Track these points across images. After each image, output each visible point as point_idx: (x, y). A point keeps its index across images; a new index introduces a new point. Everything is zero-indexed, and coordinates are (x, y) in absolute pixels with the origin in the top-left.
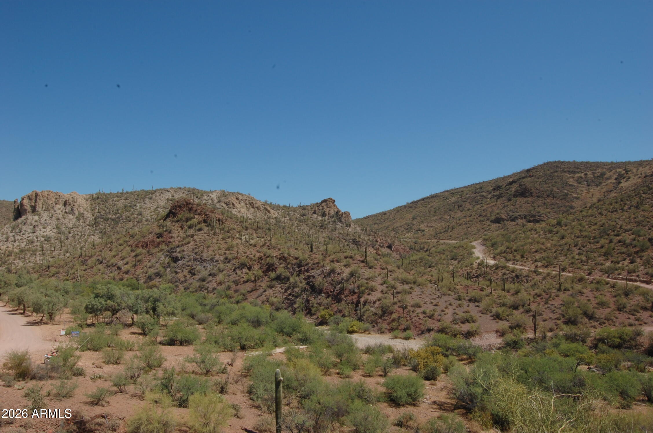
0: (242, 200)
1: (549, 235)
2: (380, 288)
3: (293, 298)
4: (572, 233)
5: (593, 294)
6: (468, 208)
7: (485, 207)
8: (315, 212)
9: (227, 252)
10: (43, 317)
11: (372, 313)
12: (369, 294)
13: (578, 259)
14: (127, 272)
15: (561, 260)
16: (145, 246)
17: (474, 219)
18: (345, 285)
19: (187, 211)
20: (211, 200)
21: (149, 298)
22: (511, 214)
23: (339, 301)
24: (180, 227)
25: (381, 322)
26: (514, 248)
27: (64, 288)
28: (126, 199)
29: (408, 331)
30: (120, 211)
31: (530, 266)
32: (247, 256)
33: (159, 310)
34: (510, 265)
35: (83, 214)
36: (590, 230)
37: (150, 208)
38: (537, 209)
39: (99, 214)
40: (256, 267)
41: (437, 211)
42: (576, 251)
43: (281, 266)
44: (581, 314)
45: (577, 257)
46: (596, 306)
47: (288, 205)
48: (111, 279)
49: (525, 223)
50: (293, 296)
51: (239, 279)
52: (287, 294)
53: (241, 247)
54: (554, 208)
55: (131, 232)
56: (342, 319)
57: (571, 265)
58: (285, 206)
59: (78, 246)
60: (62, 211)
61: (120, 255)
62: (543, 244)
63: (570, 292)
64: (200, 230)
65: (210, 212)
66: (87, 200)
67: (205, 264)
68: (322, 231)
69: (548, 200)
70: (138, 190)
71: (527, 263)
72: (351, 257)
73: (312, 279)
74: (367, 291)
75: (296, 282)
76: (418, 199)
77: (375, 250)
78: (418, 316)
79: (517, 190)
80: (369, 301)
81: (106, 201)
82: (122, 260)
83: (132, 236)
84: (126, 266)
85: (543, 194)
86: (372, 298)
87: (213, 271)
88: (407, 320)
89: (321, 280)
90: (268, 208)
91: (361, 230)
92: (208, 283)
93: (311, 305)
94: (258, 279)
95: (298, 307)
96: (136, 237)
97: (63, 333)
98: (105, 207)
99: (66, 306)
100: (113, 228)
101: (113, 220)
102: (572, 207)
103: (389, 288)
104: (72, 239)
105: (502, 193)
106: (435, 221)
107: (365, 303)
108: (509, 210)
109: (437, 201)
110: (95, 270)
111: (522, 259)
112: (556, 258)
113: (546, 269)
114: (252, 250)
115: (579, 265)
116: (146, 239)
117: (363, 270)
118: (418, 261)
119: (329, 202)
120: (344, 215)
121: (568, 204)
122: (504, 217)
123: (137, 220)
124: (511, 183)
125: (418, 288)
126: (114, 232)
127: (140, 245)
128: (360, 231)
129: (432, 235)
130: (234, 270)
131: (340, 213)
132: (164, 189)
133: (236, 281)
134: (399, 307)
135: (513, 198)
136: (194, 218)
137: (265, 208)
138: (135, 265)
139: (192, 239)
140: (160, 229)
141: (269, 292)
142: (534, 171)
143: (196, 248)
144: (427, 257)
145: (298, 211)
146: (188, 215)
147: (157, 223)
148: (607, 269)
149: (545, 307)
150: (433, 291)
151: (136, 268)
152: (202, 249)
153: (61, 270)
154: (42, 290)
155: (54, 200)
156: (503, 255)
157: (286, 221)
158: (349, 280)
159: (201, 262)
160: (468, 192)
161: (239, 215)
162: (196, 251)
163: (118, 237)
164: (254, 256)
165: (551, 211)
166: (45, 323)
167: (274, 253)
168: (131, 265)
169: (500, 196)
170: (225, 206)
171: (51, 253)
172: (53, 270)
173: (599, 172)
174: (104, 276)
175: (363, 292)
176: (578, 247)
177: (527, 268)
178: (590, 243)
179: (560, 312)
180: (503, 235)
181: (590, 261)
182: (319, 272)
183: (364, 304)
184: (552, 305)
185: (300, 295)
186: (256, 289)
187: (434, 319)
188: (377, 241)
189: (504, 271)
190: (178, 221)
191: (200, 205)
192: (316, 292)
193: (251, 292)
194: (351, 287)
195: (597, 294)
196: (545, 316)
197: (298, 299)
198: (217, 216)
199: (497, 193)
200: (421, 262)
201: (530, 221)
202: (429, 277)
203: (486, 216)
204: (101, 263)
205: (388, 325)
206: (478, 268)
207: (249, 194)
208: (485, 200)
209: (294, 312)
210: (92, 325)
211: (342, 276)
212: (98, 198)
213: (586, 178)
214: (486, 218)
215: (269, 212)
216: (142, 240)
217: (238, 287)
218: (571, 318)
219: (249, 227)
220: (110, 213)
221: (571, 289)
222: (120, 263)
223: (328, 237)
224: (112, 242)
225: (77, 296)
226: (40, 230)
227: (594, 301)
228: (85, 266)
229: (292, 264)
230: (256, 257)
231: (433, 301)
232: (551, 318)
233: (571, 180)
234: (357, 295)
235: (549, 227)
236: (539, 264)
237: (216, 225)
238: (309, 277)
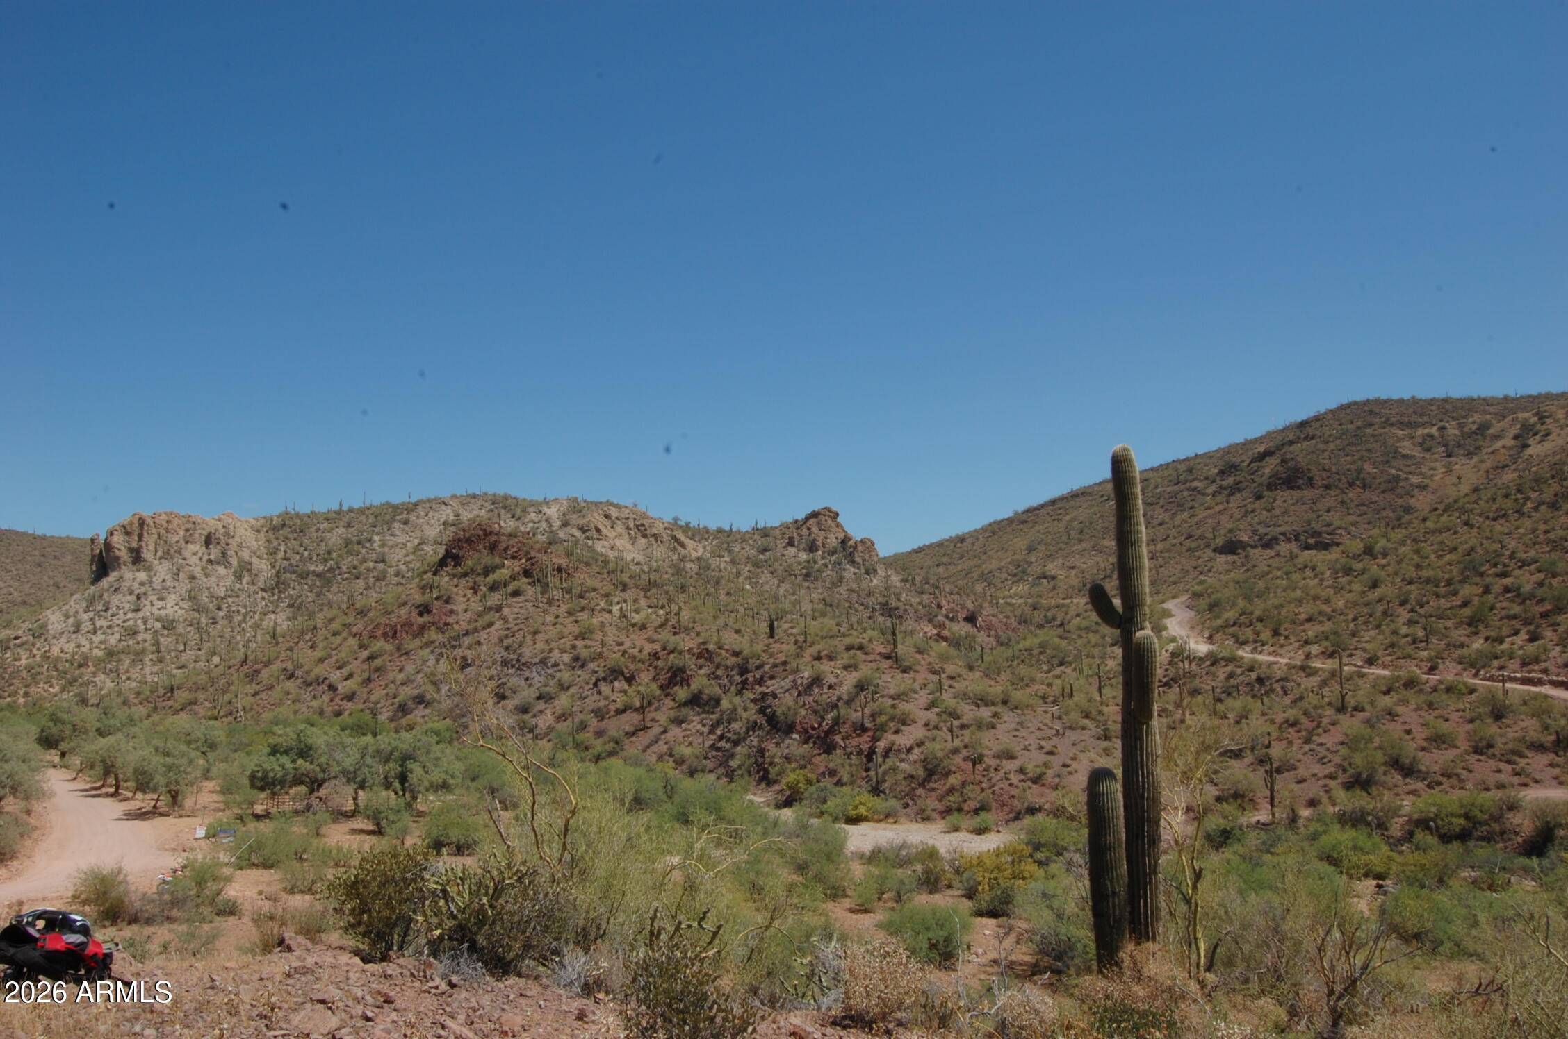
0: (617, 518)
1: (1343, 580)
2: (923, 716)
3: (728, 746)
4: (1396, 574)
5: (1420, 716)
6: (1159, 521)
7: (1200, 516)
8: (791, 543)
9: (580, 643)
10: (158, 800)
11: (902, 776)
12: (897, 732)
13: (1407, 636)
14: (350, 697)
15: (1367, 638)
16: (392, 634)
17: (1174, 545)
18: (842, 712)
19: (485, 552)
20: (547, 521)
21: (391, 753)
22: (1262, 530)
23: (829, 749)
24: (472, 588)
25: (923, 796)
26: (1258, 613)
27: (205, 735)
28: (348, 525)
29: (983, 815)
30: (334, 555)
31: (1292, 654)
32: (624, 652)
33: (413, 778)
34: (1245, 653)
35: (250, 564)
36: (1440, 563)
37: (405, 545)
38: (1326, 518)
39: (286, 563)
40: (645, 677)
41: (1086, 530)
42: (1403, 614)
43: (702, 672)
44: (1385, 764)
45: (1404, 630)
46: (1425, 744)
47: (727, 528)
48: (315, 713)
49: (1295, 551)
50: (728, 740)
51: (606, 706)
52: (713, 737)
53: (611, 632)
54: (1365, 514)
55: (360, 602)
56: (835, 790)
57: (1390, 650)
58: (720, 531)
59: (239, 638)
60: (201, 559)
61: (335, 658)
62: (1327, 601)
63: (1366, 715)
64: (516, 593)
65: (539, 551)
66: (258, 531)
67: (527, 674)
68: (808, 588)
69: (1351, 495)
70: (377, 502)
71: (1287, 648)
72: (861, 648)
73: (770, 701)
74: (892, 725)
75: (735, 710)
76: (1042, 502)
77: (935, 627)
78: (1007, 779)
79: (1277, 474)
80: (895, 747)
81: (301, 531)
82: (340, 668)
83: (362, 613)
84: (348, 682)
85: (1340, 480)
86: (904, 739)
87: (547, 689)
88: (983, 790)
89: (791, 703)
90: (680, 535)
91: (902, 581)
92: (535, 716)
93: (768, 760)
94: (650, 704)
95: (740, 767)
96: (370, 615)
97: (201, 833)
98: (301, 545)
99: (206, 775)
100: (318, 595)
101: (318, 575)
102: (1408, 510)
103: (944, 717)
104: (226, 622)
105: (1241, 482)
106: (1081, 553)
107: (887, 752)
108: (1256, 520)
109: (1085, 505)
110: (277, 693)
111: (1275, 639)
112: (1353, 635)
113: (1330, 661)
114: (636, 637)
115: (1409, 650)
116: (394, 619)
117: (887, 677)
118: (1035, 652)
119: (823, 517)
120: (860, 548)
121: (1400, 501)
122: (1245, 538)
123: (376, 574)
124: (1262, 456)
125: (1011, 714)
126: (322, 605)
127: (379, 633)
128: (898, 584)
129: (1073, 587)
130: (595, 685)
131: (851, 543)
132: (436, 499)
133: (599, 709)
134: (965, 760)
135: (1266, 493)
136: (503, 566)
137: (674, 537)
138: (369, 680)
139: (497, 615)
140: (424, 594)
141: (675, 732)
142: (1317, 425)
143: (507, 636)
144: (1057, 640)
145: (751, 542)
146: (487, 560)
147: (417, 580)
148: (1474, 656)
149: (1303, 751)
150: (1047, 721)
151: (371, 686)
152: (521, 638)
153: (201, 696)
154: (155, 742)
155: (182, 533)
156: (1231, 630)
157: (722, 566)
158: (853, 700)
159: (519, 669)
160: (1159, 480)
161: (612, 555)
162: (507, 642)
163: (329, 616)
164: (640, 651)
165: (1358, 519)
166: (162, 815)
167: (687, 643)
168: (360, 680)
169: (1235, 489)
170: (578, 533)
171: (177, 657)
172: (182, 696)
173: (1474, 423)
174: (298, 706)
175: (882, 728)
176: (1408, 607)
177: (1283, 661)
178: (1438, 596)
179: (1337, 760)
180: (1238, 583)
181: (1434, 640)
182: (786, 683)
183: (886, 756)
184: (1321, 744)
185: (745, 739)
186: (645, 728)
187: (1043, 785)
188: (939, 607)
189: (1229, 669)
190: (465, 575)
191: (516, 537)
192: (778, 731)
193: (633, 734)
194: (855, 716)
195: (1429, 717)
196: (1302, 772)
197: (739, 748)
198: (554, 560)
199: (1229, 481)
200: (1041, 653)
201: (1308, 547)
202: (1042, 689)
203: (1201, 537)
204: (292, 676)
205: (940, 801)
206: (1170, 663)
207: (635, 505)
208: (1200, 498)
209: (730, 775)
210: (267, 815)
211: (837, 693)
212: (284, 525)
213: (1442, 437)
214: (1202, 543)
215: (683, 545)
216: (384, 620)
217: (603, 724)
218: (1360, 774)
219: (631, 582)
220: (311, 559)
221: (1367, 707)
222: (335, 676)
223: (824, 600)
224: (315, 628)
225: (236, 755)
226: (152, 605)
227: (1420, 734)
228: (254, 685)
229: (727, 668)
230: (645, 652)
231: (1043, 743)
232: (1315, 775)
233: (1407, 443)
234: (870, 733)
235: (1347, 559)
236: (1315, 649)
237: (553, 581)
238: (764, 695)
